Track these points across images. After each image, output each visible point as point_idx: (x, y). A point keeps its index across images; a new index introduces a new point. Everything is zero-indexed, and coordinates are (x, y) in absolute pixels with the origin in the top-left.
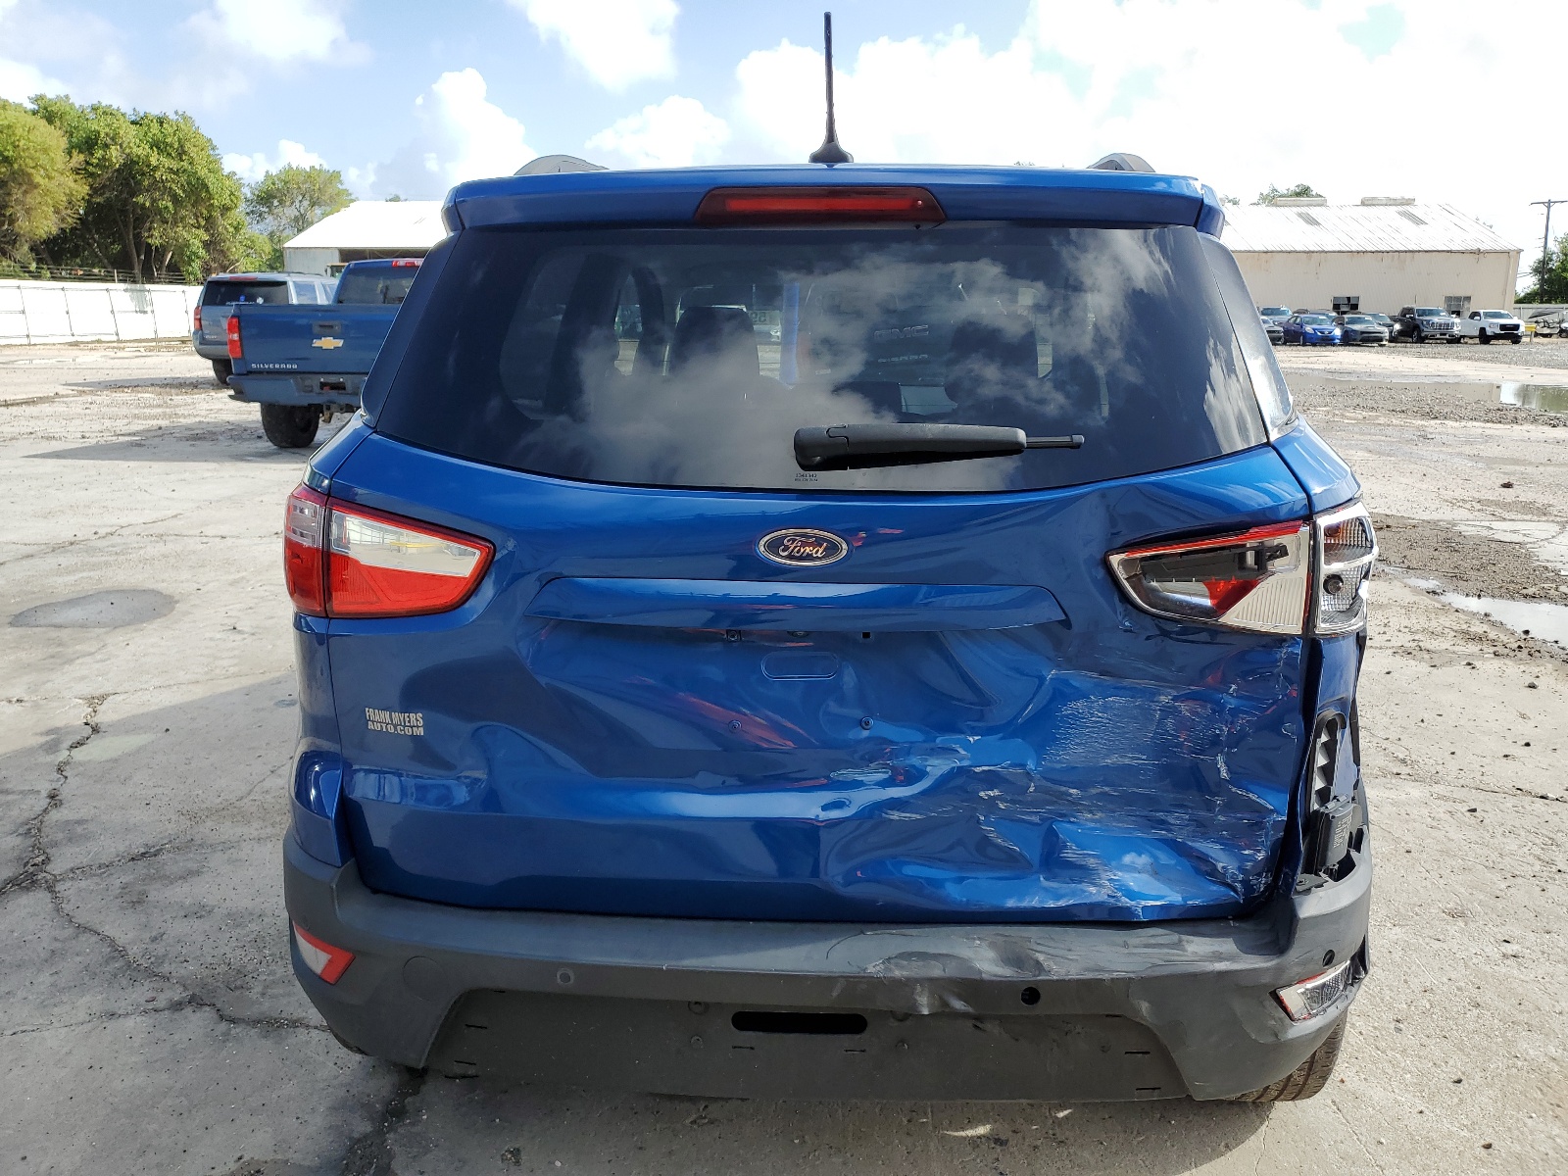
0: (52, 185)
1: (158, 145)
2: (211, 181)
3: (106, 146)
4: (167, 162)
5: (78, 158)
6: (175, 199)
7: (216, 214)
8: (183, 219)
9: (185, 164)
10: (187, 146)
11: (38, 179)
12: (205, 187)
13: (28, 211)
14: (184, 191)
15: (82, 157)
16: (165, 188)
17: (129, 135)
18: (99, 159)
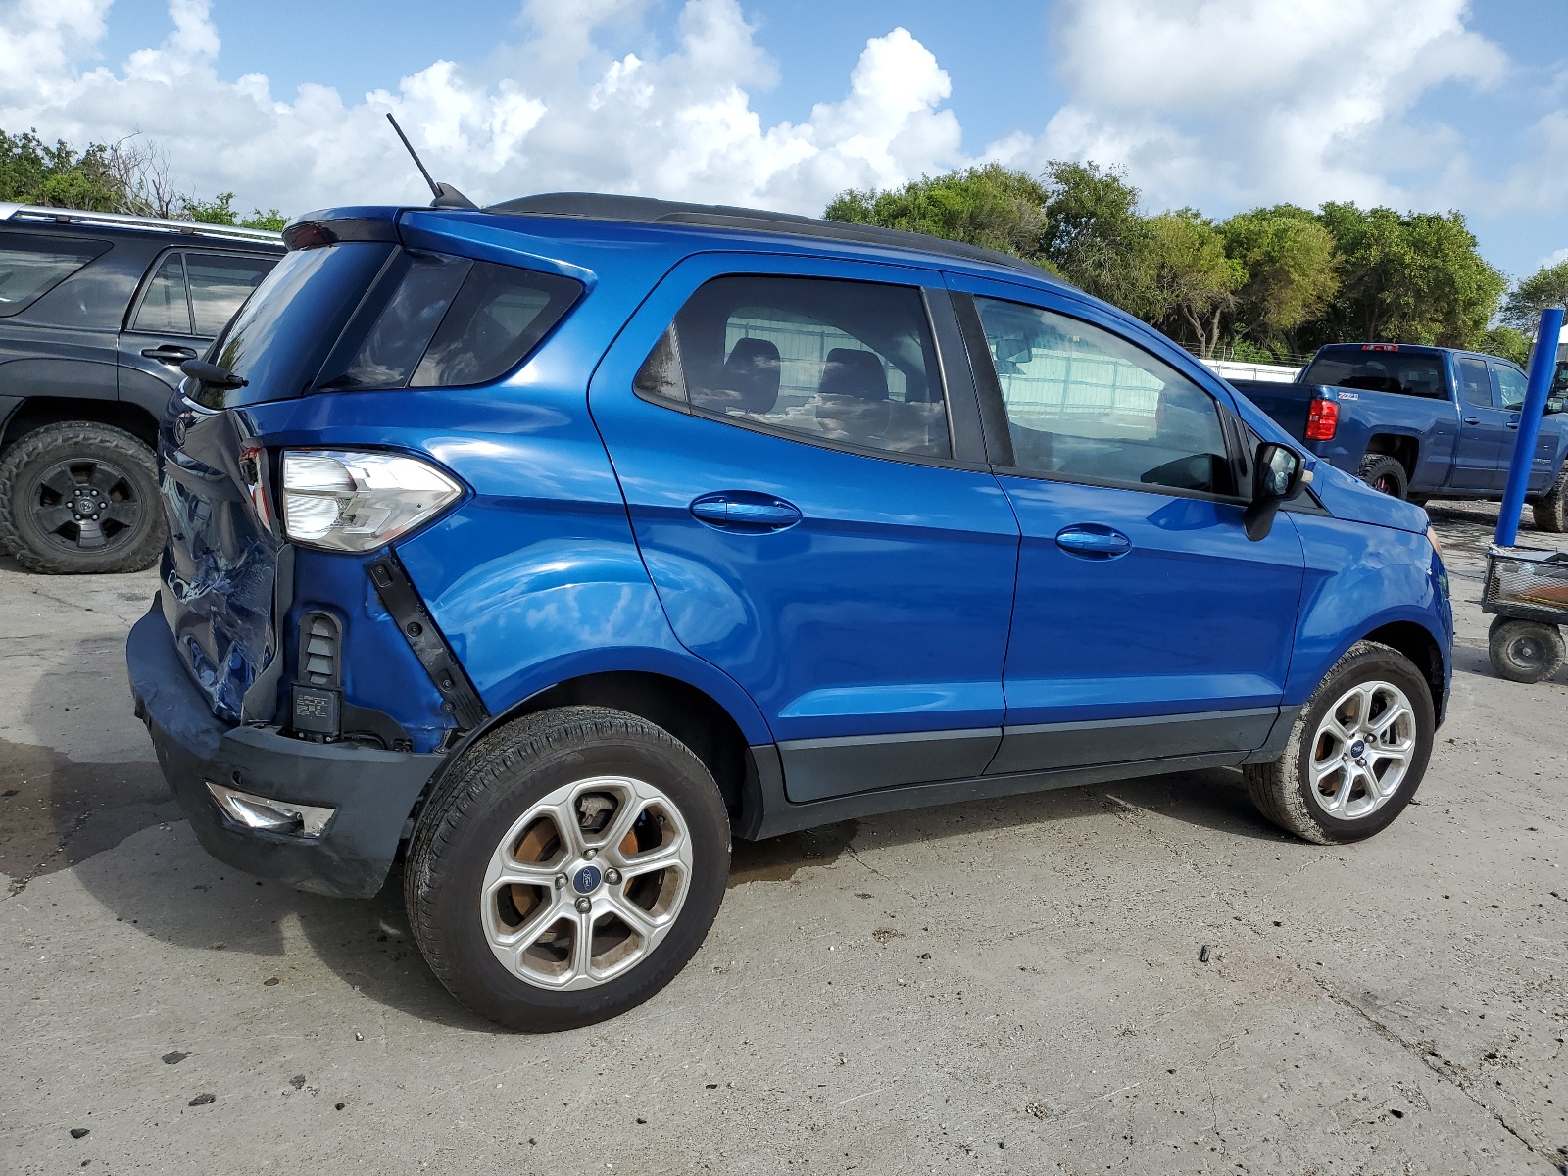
0: (1305, 282)
1: (1418, 245)
2: (1460, 276)
3: (1370, 246)
4: (1419, 260)
5: (1341, 257)
6: (1419, 295)
7: (1459, 308)
8: (1421, 314)
9: (1438, 262)
10: (1446, 245)
11: (1295, 277)
12: (1451, 282)
13: (1279, 305)
14: (1428, 286)
15: (1344, 257)
16: (1411, 283)
17: (1395, 234)
18: (1357, 258)
